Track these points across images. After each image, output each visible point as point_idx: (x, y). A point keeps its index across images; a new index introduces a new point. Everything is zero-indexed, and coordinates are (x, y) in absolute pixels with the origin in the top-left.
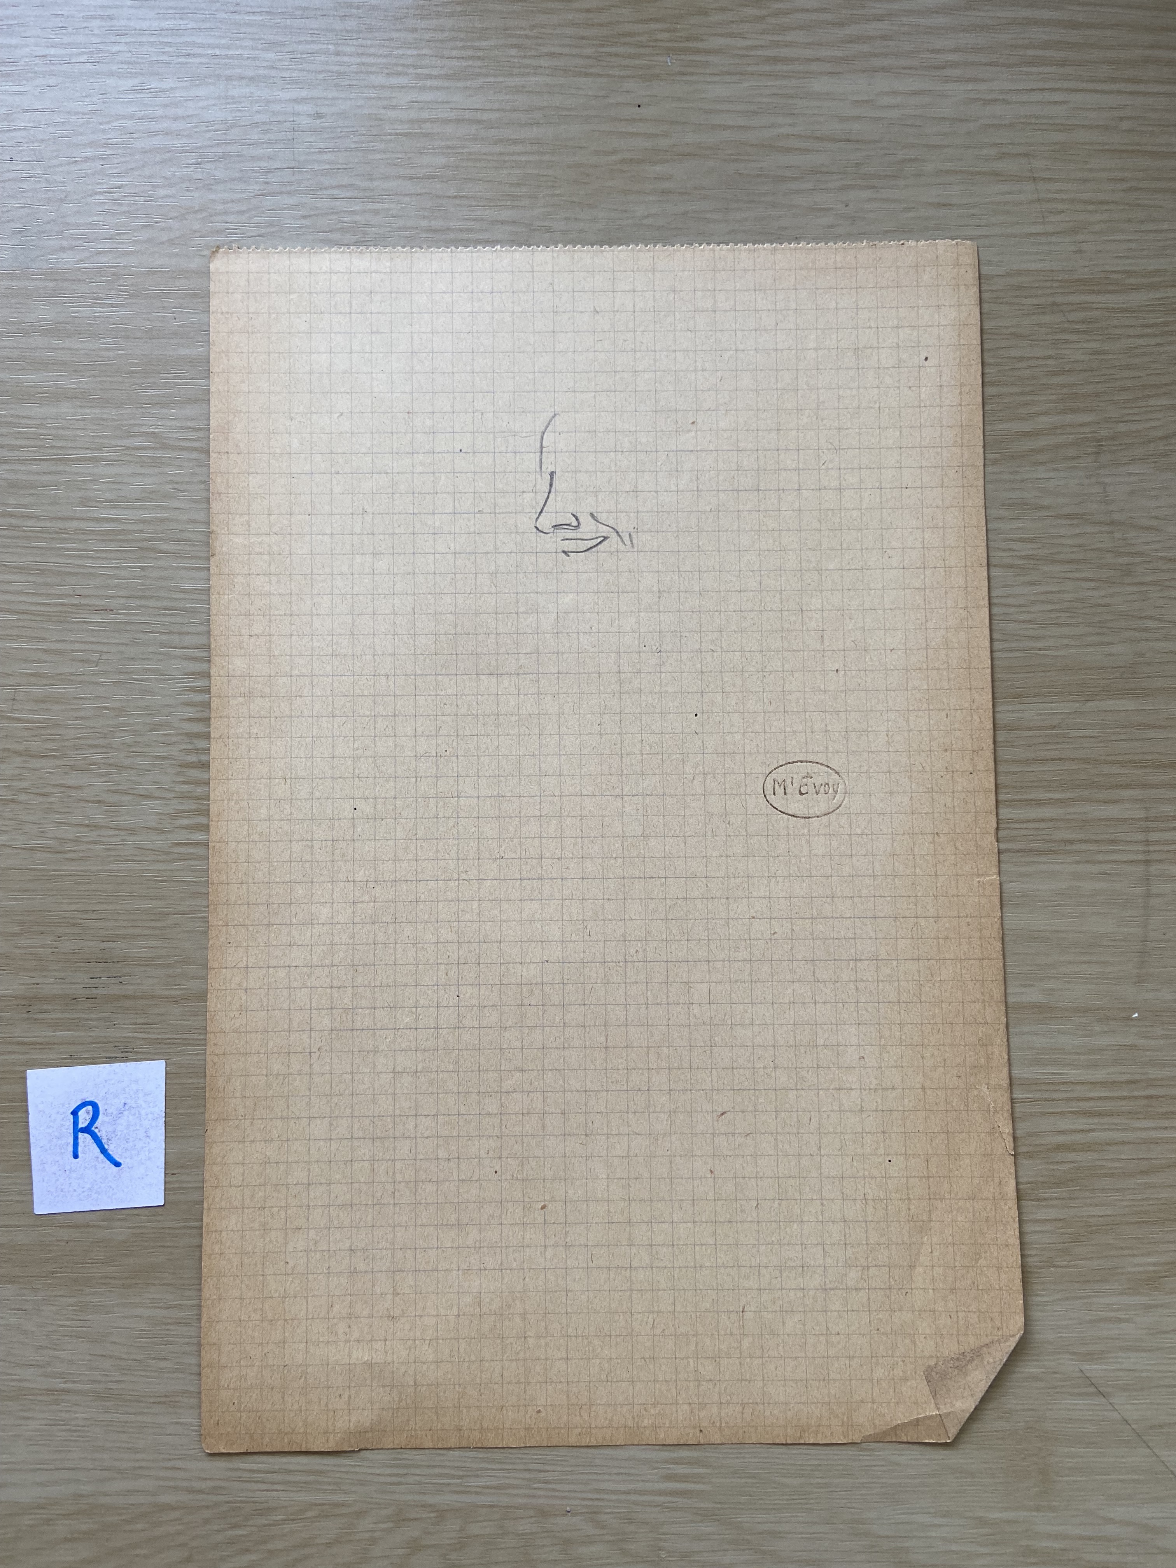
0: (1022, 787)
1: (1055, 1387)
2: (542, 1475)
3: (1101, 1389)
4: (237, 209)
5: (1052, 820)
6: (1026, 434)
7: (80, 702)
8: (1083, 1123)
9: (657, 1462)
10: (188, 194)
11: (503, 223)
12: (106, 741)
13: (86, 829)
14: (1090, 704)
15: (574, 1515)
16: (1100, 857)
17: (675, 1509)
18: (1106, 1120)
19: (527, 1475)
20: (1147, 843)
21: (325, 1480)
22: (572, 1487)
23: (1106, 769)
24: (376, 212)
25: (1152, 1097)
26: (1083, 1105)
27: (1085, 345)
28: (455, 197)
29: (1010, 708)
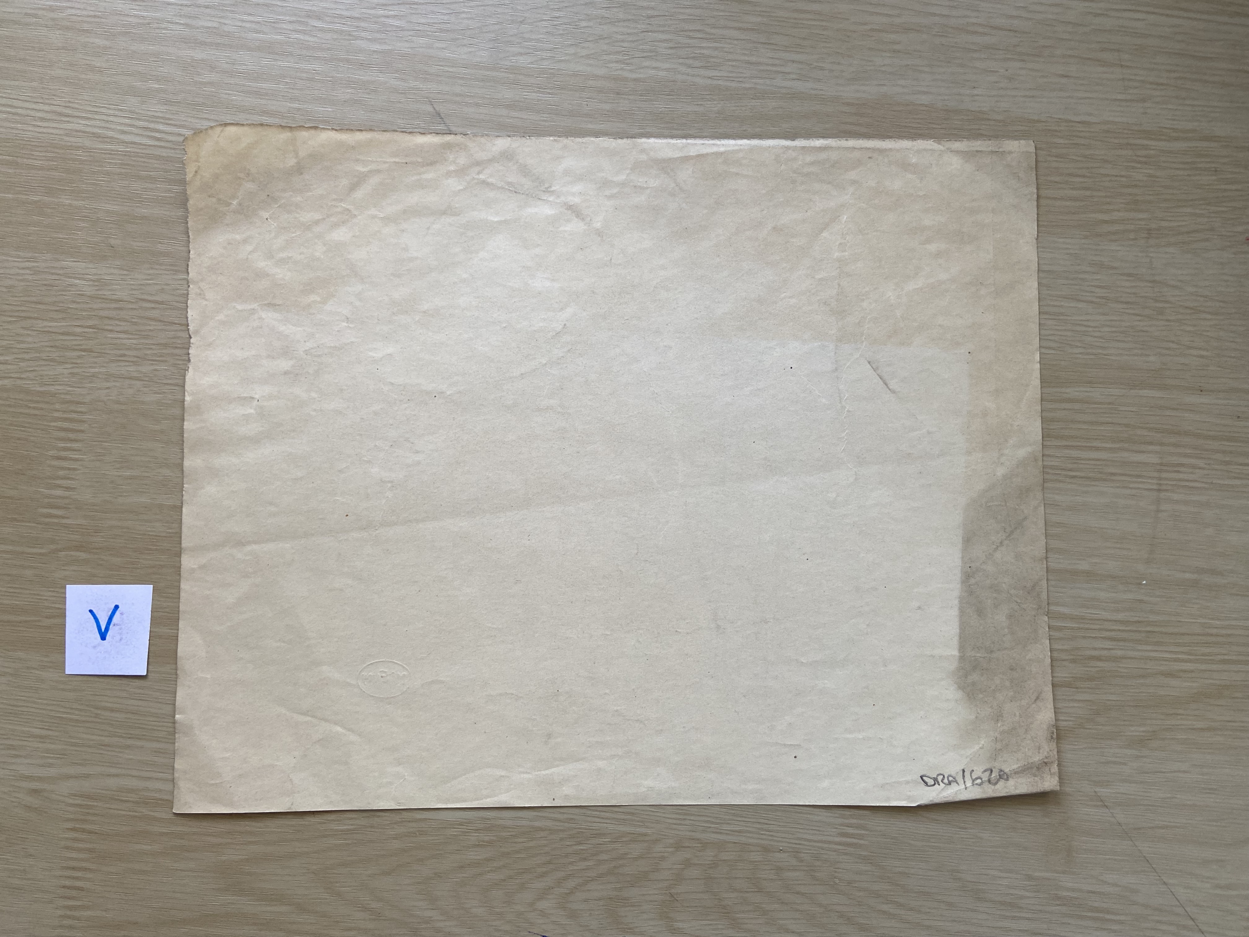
0: (1087, 439)
1: (1079, 800)
2: (765, 826)
3: (1106, 804)
4: (631, 39)
5: (1104, 460)
6: (1106, 222)
8: (1108, 644)
9: (836, 825)
10: (600, 27)
11: (793, 61)
14: (1132, 391)
15: (784, 852)
16: (1131, 486)
17: (846, 854)
18: (1121, 643)
19: (758, 826)
20: (1160, 479)
21: (636, 818)
22: (783, 835)
23: (1139, 432)
24: (716, 48)
25: (1149, 632)
26: (1108, 634)
27: (1146, 171)
28: (765, 43)
29: (1085, 389)
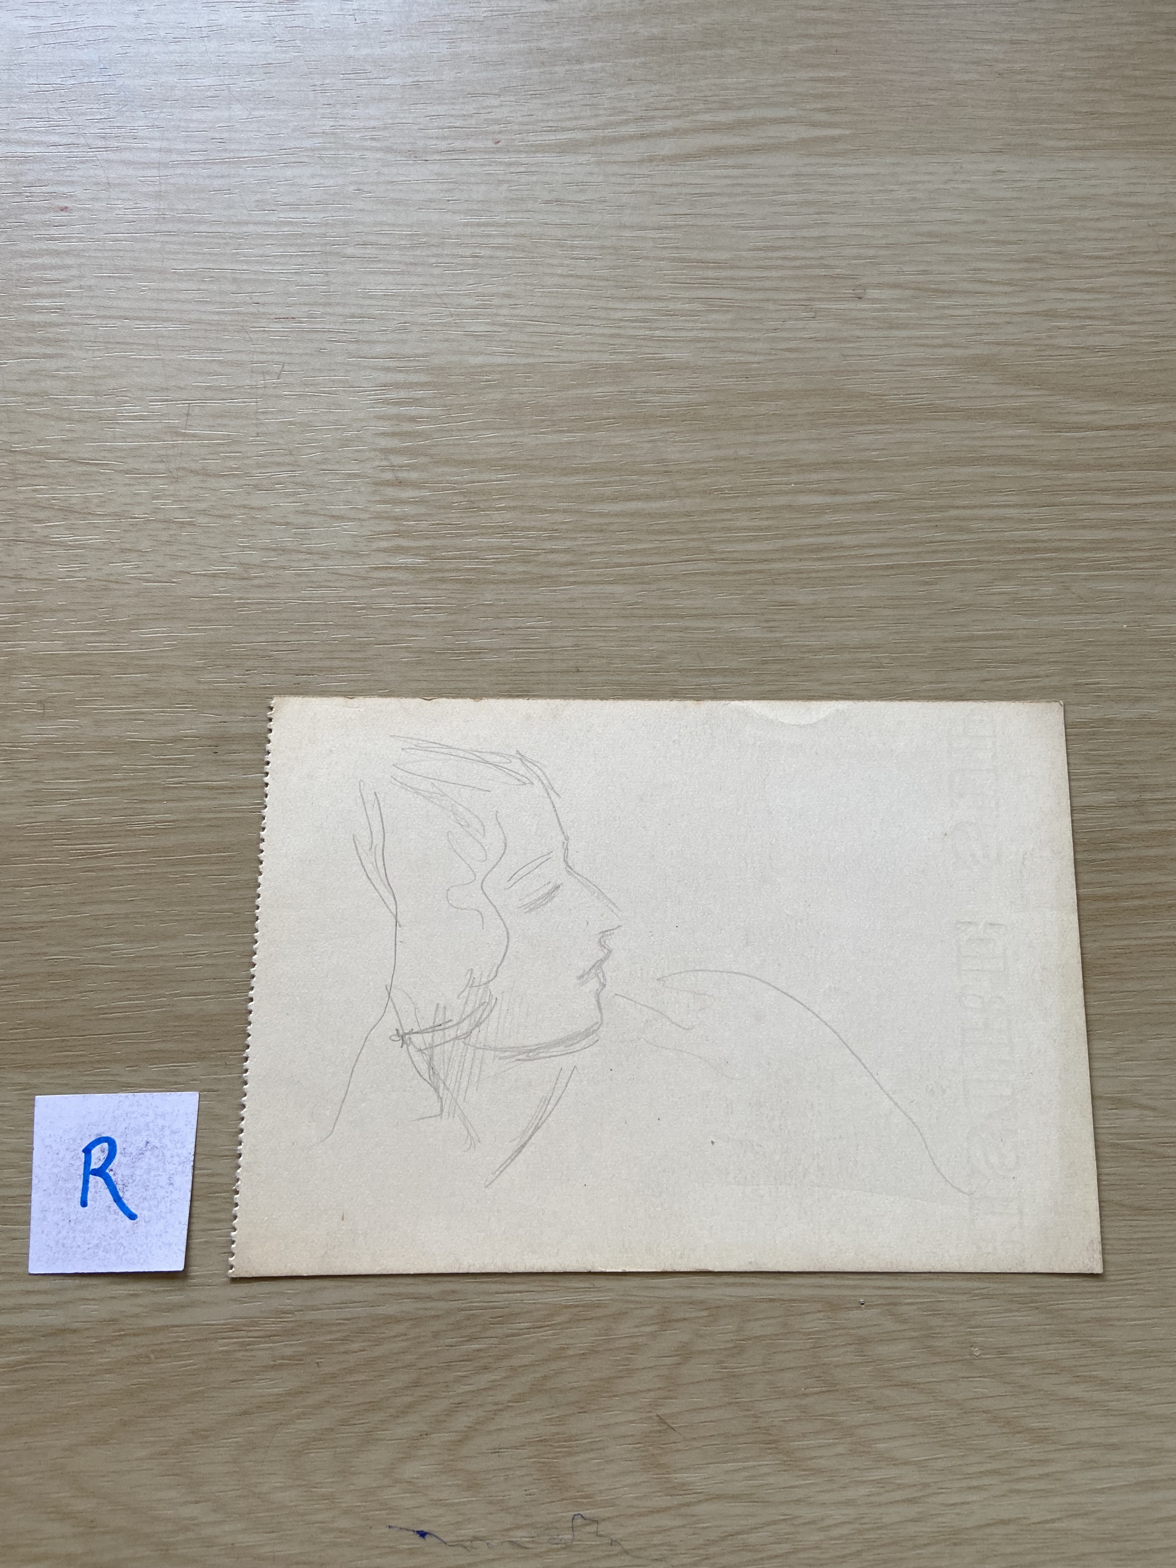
7: (261, 417)
12: (292, 458)
13: (273, 553)
15: (868, 1307)
